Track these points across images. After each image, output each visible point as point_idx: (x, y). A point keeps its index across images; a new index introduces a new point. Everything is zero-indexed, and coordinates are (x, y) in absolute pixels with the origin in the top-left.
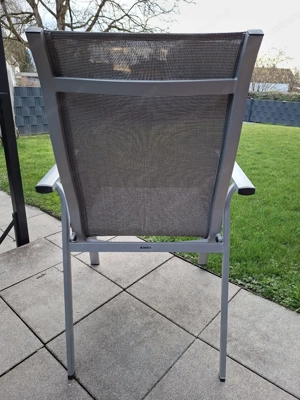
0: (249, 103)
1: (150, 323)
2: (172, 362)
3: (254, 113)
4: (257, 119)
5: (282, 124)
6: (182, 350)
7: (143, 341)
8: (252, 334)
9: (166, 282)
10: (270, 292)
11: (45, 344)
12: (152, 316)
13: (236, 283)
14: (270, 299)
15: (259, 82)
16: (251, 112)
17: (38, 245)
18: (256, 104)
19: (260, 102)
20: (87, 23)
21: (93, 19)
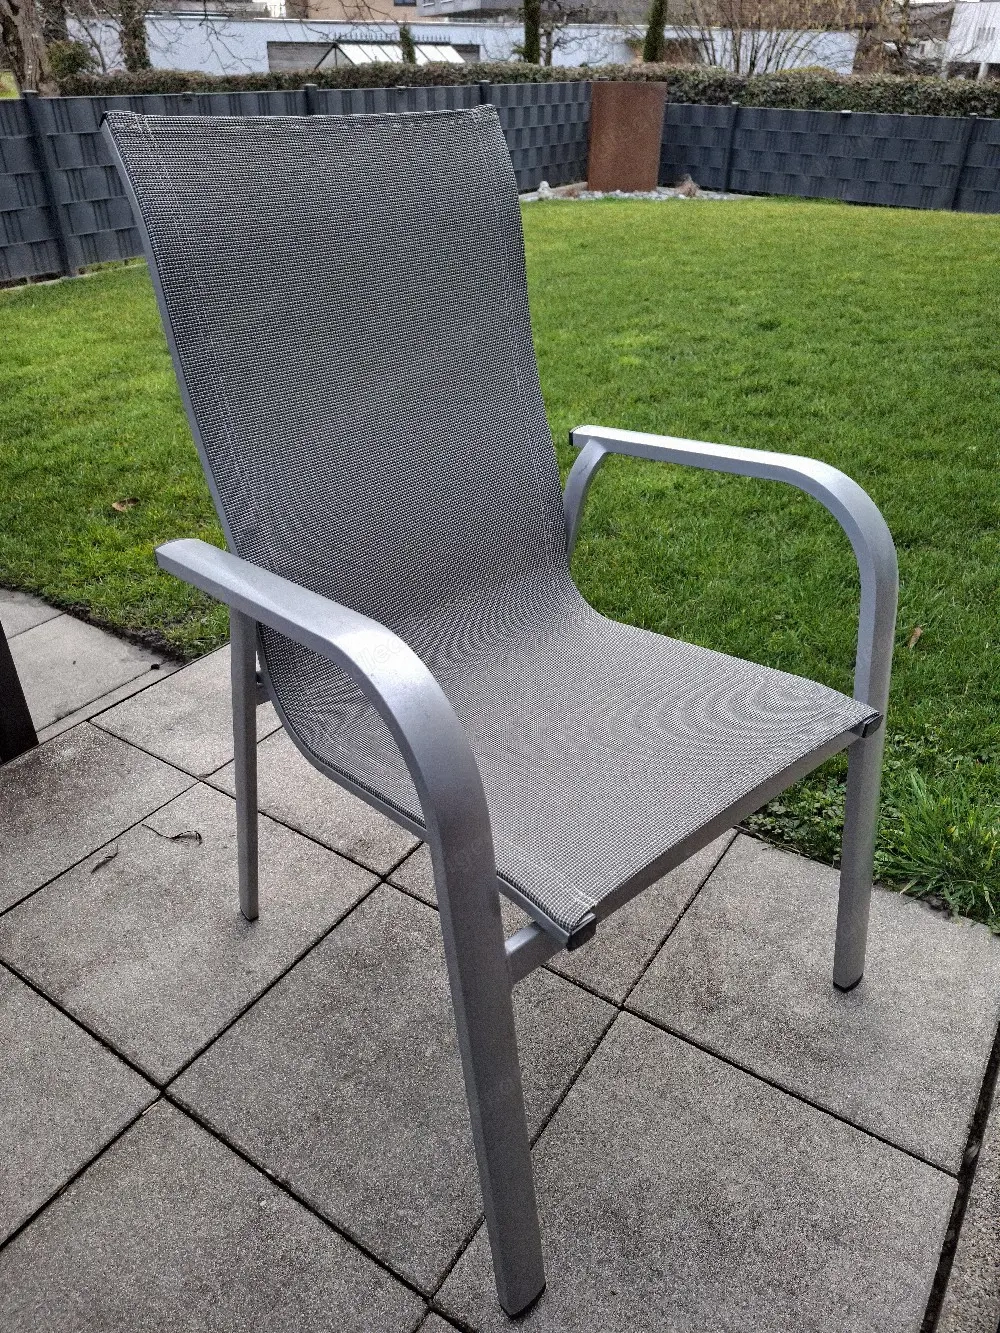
2: (558, 1093)
3: (744, 161)
4: (754, 181)
6: (582, 1051)
10: (826, 838)
11: (163, 1089)
15: (757, 26)
16: (731, 153)
18: (749, 122)
19: (763, 113)
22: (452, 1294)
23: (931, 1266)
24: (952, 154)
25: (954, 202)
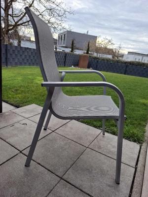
0: (96, 62)
1: (67, 143)
2: (79, 156)
3: (98, 67)
5: (110, 72)
6: (82, 152)
7: (65, 149)
8: (109, 146)
9: (71, 128)
12: (68, 141)
13: (100, 129)
14: (114, 134)
15: (100, 53)
16: (97, 66)
17: (7, 114)
18: (99, 62)
19: (101, 61)
20: (20, 15)
21: (23, 14)
22: (65, 177)
23: (132, 177)
24: (124, 69)
25: (125, 74)
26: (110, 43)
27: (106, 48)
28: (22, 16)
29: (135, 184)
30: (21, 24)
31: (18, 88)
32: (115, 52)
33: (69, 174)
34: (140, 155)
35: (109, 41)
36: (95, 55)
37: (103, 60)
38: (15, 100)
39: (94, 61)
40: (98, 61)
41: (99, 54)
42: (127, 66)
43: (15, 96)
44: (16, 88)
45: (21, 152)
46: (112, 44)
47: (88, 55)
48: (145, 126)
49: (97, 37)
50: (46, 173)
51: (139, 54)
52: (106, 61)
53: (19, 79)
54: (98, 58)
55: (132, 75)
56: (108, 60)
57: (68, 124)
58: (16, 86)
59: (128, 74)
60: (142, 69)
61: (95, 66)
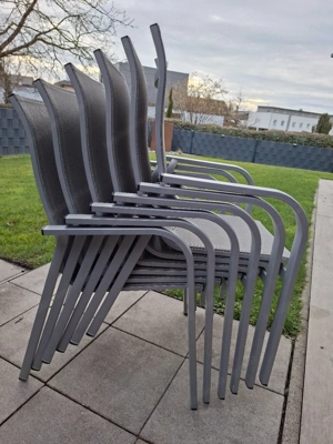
3: (195, 146)
4: (198, 152)
7: (140, 367)
9: (148, 314)
12: (143, 346)
15: (197, 112)
16: (192, 144)
18: (196, 136)
20: (6, 31)
21: (14, 27)
22: (144, 433)
23: (280, 417)
24: (252, 149)
25: (253, 161)
26: (218, 90)
27: (209, 101)
28: (11, 32)
29: (285, 432)
30: (11, 52)
31: (18, 216)
32: (231, 108)
33: (153, 426)
34: (293, 364)
35: (216, 86)
36: (186, 118)
37: (205, 129)
38: (16, 248)
39: (186, 133)
40: (193, 134)
41: (194, 115)
42: (257, 143)
43: (14, 238)
44: (12, 217)
45: (46, 384)
46: (222, 91)
47: (171, 119)
48: (301, 292)
49: (188, 75)
50: (105, 427)
51: (281, 110)
52: (210, 133)
53: (18, 190)
54: (193, 127)
55: (269, 162)
56: (215, 131)
57: (140, 304)
58: (13, 210)
59: (261, 162)
60: (291, 149)
61: (188, 145)
